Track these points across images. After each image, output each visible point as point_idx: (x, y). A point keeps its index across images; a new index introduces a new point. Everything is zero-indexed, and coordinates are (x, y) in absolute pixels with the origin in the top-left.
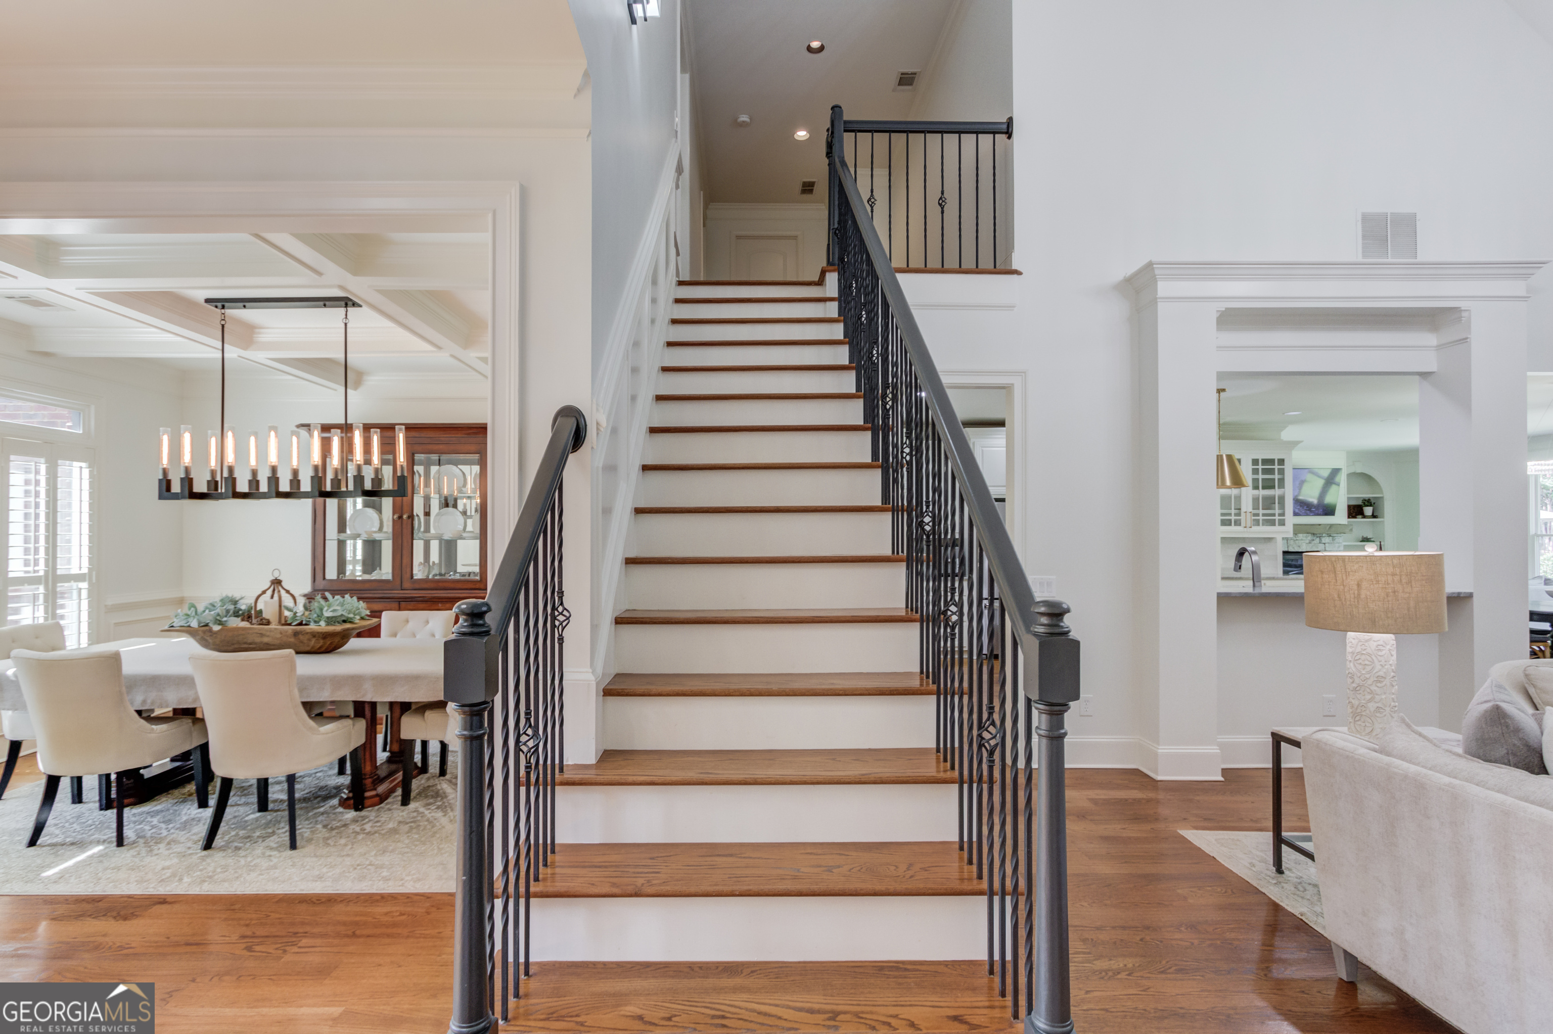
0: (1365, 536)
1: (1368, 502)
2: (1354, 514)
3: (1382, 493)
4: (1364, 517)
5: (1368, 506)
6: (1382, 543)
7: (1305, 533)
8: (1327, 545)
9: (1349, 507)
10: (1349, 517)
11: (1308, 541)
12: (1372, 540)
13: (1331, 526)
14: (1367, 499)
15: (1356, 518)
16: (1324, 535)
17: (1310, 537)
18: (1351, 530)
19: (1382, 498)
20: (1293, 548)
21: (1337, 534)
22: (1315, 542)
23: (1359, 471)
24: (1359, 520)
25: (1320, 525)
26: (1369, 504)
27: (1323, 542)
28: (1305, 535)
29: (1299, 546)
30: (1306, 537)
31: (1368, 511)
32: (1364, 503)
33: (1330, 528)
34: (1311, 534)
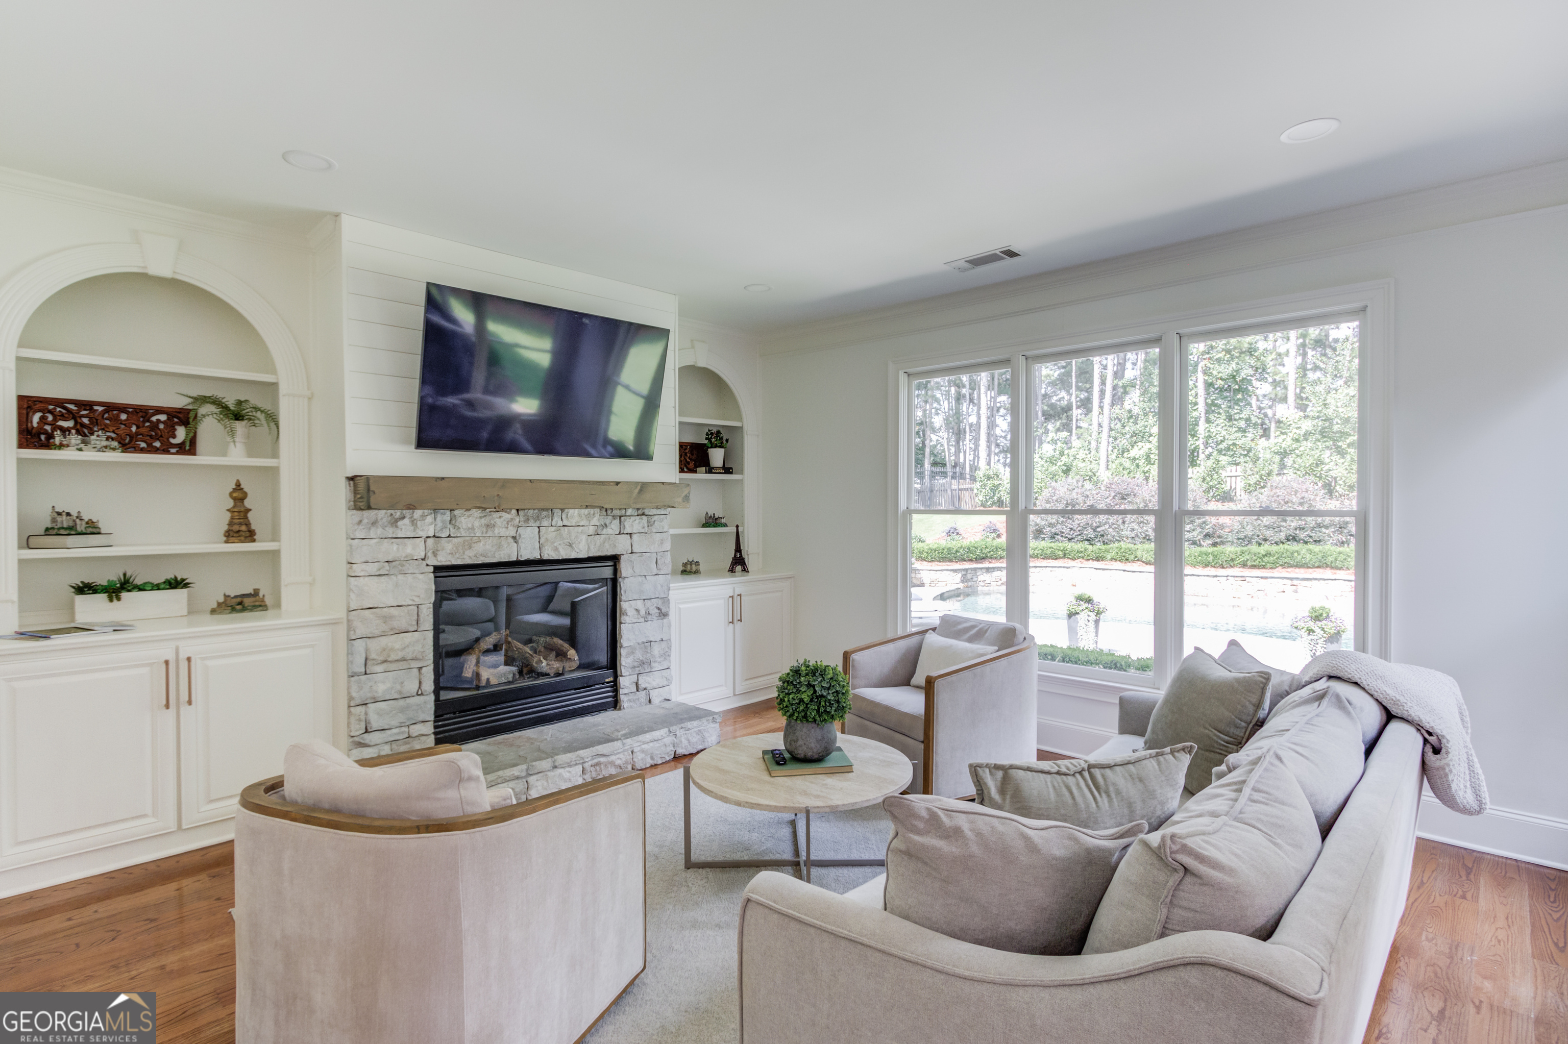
0: (710, 513)
1: (717, 438)
2: (691, 465)
3: (740, 419)
4: (710, 471)
5: (716, 446)
6: (740, 529)
7: (581, 507)
8: (634, 536)
9: (682, 446)
10: (682, 470)
11: (591, 530)
12: (723, 521)
13: (644, 486)
14: (714, 430)
15: (695, 472)
16: (629, 512)
17: (597, 518)
18: (687, 498)
19: (741, 428)
20: (556, 549)
21: (657, 508)
22: (608, 530)
23: (702, 364)
24: (701, 475)
25: (617, 483)
26: (718, 443)
27: (628, 530)
28: (586, 511)
29: (570, 545)
30: (588, 517)
31: (717, 456)
32: (709, 440)
33: (641, 491)
34: (601, 508)
